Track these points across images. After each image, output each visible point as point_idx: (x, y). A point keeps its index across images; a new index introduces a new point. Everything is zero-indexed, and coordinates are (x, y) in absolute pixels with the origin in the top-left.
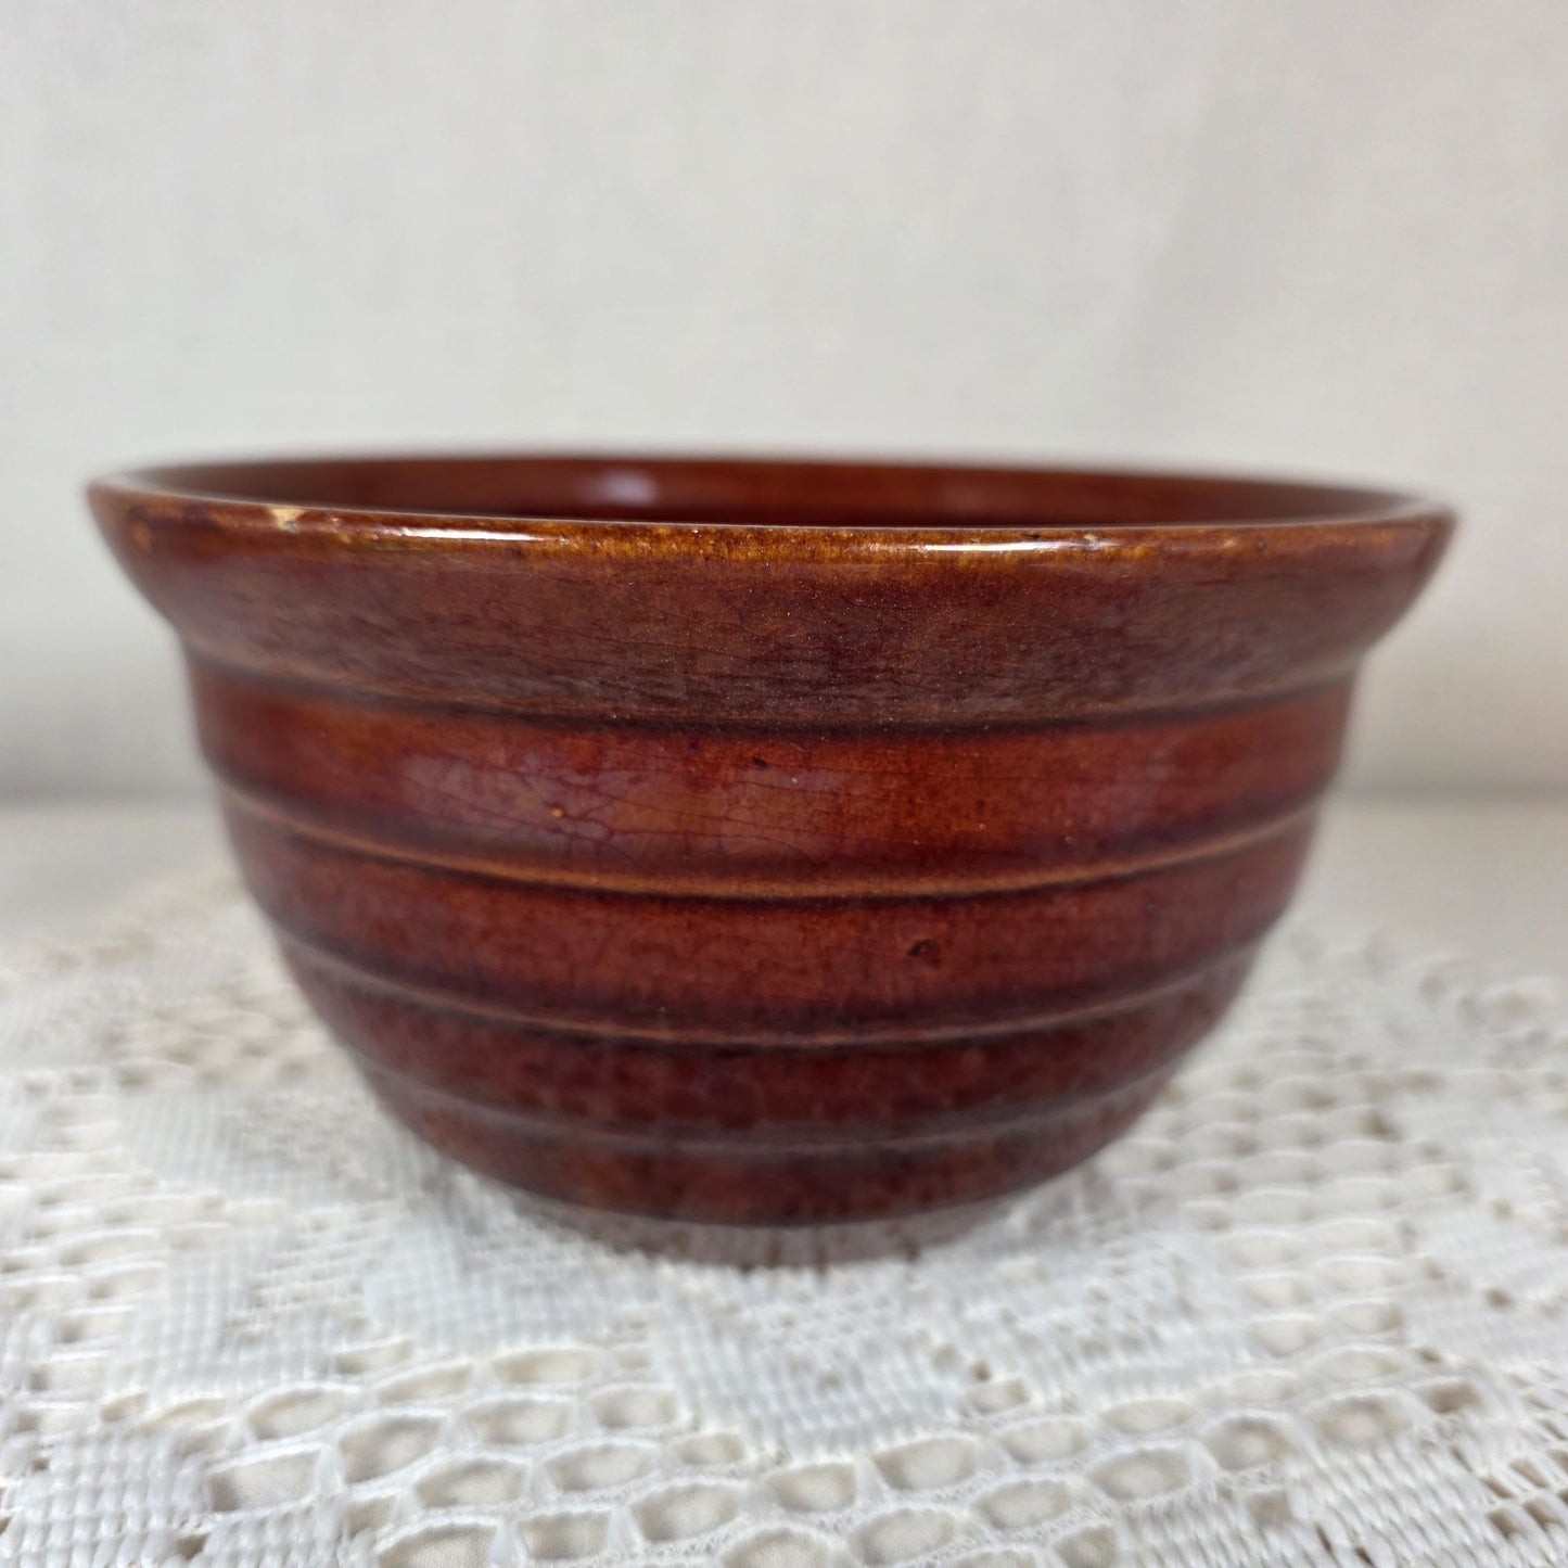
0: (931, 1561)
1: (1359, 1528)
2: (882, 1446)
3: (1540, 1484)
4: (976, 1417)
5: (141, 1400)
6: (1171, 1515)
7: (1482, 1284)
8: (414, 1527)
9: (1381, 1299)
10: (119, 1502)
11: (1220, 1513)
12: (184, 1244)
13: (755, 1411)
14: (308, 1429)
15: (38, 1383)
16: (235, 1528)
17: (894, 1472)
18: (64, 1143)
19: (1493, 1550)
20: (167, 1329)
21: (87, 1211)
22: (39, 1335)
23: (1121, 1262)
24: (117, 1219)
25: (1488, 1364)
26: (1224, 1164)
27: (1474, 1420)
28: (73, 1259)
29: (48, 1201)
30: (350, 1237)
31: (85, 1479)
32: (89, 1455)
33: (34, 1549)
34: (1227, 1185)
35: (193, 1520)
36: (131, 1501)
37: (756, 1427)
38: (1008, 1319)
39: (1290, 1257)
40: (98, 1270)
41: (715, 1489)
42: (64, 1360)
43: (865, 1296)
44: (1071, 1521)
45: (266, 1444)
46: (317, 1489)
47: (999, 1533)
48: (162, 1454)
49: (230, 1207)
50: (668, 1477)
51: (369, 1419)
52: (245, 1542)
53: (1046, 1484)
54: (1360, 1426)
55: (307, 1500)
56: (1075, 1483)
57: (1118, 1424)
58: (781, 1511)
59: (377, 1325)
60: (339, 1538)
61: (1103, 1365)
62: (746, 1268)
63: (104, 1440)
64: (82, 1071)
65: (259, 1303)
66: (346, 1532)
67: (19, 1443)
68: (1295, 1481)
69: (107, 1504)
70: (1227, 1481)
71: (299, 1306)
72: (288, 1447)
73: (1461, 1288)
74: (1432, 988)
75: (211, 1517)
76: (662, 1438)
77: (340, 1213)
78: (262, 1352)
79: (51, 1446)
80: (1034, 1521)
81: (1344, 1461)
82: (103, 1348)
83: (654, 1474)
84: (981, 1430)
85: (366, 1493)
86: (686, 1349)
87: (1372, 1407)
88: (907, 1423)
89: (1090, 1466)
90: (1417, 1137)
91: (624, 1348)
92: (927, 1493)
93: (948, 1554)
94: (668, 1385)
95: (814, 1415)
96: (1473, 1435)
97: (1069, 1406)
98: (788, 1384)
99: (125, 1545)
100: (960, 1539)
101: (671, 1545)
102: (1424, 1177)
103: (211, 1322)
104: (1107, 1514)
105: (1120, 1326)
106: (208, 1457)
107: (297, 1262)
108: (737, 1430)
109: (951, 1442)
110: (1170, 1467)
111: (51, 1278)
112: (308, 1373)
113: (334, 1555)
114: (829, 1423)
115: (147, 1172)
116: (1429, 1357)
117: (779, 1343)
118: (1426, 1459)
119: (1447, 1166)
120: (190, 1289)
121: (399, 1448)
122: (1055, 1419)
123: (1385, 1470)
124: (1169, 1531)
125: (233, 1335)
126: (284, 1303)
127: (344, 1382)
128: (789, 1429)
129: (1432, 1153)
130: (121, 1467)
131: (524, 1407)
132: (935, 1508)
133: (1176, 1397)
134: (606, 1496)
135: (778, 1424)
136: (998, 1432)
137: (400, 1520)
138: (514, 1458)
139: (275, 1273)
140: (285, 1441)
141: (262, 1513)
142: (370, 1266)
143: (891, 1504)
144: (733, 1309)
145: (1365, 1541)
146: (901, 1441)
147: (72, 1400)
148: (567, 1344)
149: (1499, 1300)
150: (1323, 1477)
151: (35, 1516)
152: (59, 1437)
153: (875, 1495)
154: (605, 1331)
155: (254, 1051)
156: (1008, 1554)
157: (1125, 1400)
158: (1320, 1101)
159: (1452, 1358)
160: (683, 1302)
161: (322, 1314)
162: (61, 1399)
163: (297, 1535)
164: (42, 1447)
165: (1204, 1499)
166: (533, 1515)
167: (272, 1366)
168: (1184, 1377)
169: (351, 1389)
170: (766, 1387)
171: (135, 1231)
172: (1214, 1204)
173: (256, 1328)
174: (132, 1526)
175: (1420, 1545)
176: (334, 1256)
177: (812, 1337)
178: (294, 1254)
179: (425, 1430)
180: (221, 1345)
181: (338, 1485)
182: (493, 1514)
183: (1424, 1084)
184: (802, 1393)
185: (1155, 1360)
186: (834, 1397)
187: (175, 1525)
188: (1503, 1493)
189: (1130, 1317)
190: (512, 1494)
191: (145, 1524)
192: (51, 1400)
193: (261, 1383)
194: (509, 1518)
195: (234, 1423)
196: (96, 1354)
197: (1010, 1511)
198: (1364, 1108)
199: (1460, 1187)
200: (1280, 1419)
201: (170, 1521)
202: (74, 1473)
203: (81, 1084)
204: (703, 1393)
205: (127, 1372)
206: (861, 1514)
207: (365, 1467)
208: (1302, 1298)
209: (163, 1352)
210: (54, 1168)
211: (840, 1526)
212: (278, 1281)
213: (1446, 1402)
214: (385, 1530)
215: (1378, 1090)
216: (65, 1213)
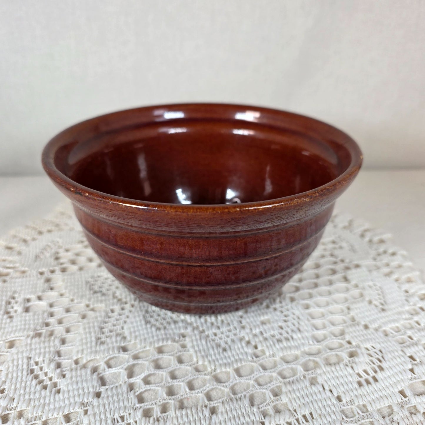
0: (246, 394)
1: (331, 385)
2: (235, 366)
3: (368, 374)
4: (255, 359)
5: (81, 358)
6: (293, 382)
7: (363, 323)
8: (143, 389)
9: (341, 327)
10: (82, 384)
11: (303, 382)
12: (83, 317)
13: (210, 358)
14: (118, 366)
15: (59, 354)
16: (107, 390)
17: (238, 372)
18: (52, 290)
19: (357, 390)
20: (84, 341)
21: (61, 309)
22: (57, 342)
23: (286, 318)
24: (68, 311)
25: (361, 345)
26: (311, 291)
27: (356, 360)
28: (60, 322)
30: (120, 315)
31: (74, 379)
32: (74, 373)
33: (67, 396)
34: (310, 296)
35: (98, 388)
36: (85, 384)
37: (210, 362)
38: (261, 333)
39: (323, 316)
40: (66, 325)
41: (202, 378)
42: (63, 349)
44: (273, 384)
45: (110, 369)
46: (122, 380)
47: (259, 387)
48: (89, 372)
49: (92, 307)
50: (193, 375)
52: (109, 393)
53: (268, 376)
55: (120, 383)
56: (274, 375)
57: (284, 360)
58: (216, 383)
59: (128, 338)
60: (128, 392)
61: (281, 345)
63: (76, 369)
64: (52, 268)
65: (103, 333)
66: (129, 390)
67: (58, 371)
68: (319, 374)
69: (80, 385)
70: (305, 374)
71: (111, 334)
73: (358, 324)
75: (101, 387)
76: (191, 366)
77: (117, 307)
78: (106, 346)
80: (266, 384)
81: (329, 369)
82: (71, 346)
83: (190, 375)
84: (256, 362)
85: (132, 380)
86: (195, 343)
88: (241, 361)
89: (277, 371)
90: (353, 282)
91: (181, 343)
92: (245, 378)
93: (249, 392)
94: (191, 352)
95: (222, 359)
96: (356, 363)
97: (274, 355)
98: (216, 351)
99: (85, 395)
100: (251, 388)
101: (194, 391)
103: (93, 339)
104: (281, 382)
105: (285, 335)
106: (98, 372)
107: (109, 322)
108: (206, 363)
109: (249, 365)
110: (294, 371)
111: (56, 327)
112: (116, 351)
113: (127, 396)
114: (225, 361)
115: (71, 297)
117: (214, 340)
118: (346, 369)
119: (359, 290)
120: (87, 330)
122: (271, 359)
123: (337, 371)
124: (293, 386)
125: (98, 342)
126: (108, 333)
127: (124, 354)
128: (217, 363)
129: (356, 286)
130: (81, 376)
131: (162, 358)
132: (246, 382)
133: (296, 352)
134: (180, 381)
135: (214, 361)
136: (259, 362)
137: (140, 387)
138: (161, 372)
139: (105, 325)
140: (114, 369)
141: (112, 386)
142: (125, 322)
143: (237, 380)
144: (203, 331)
145: (331, 388)
146: (239, 365)
147: (68, 359)
148: (169, 343)
149: (366, 327)
150: (324, 373)
151: (66, 389)
152: (66, 369)
153: (234, 378)
154: (177, 338)
156: (261, 392)
157: (285, 354)
158: (334, 272)
159: (354, 343)
161: (117, 335)
162: (65, 359)
163: (119, 391)
164: (64, 371)
165: (300, 378)
166: (166, 385)
167: (108, 350)
168: (297, 347)
169: (126, 356)
170: (211, 352)
171: (72, 314)
172: (308, 301)
173: (103, 339)
175: (342, 389)
176: (117, 320)
177: (220, 338)
178: (109, 319)
180: (96, 344)
181: (126, 379)
182: (158, 386)
183: (357, 266)
184: (219, 353)
185: (292, 343)
186: (225, 354)
187: (95, 390)
188: (360, 376)
189: (288, 333)
191: (88, 390)
192: (63, 359)
193: (106, 354)
194: (162, 387)
195: (102, 364)
197: (262, 381)
198: (343, 274)
199: (362, 296)
200: (317, 359)
201: (93, 389)
202: (71, 378)
203: (52, 272)
204: (198, 354)
205: (78, 352)
206: (231, 383)
207: (131, 375)
208: (324, 327)
211: (227, 386)
212: (106, 327)
213: (352, 355)
214: (137, 390)
215: (346, 269)
216: (56, 309)
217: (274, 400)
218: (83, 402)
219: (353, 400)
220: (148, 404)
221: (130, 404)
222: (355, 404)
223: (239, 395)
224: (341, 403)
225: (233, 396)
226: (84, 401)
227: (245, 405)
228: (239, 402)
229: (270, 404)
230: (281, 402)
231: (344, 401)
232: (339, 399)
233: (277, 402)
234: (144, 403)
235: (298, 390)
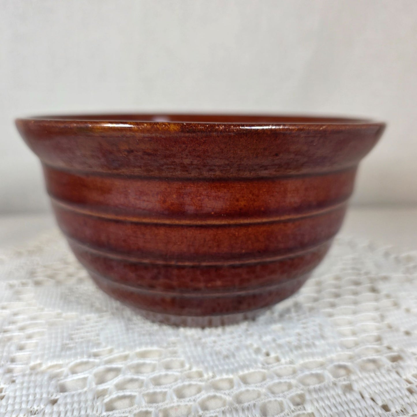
0: (255, 402)
1: (371, 392)
2: (241, 373)
4: (266, 366)
5: (40, 365)
6: (320, 390)
7: (403, 329)
8: (114, 396)
9: (375, 333)
10: (35, 390)
11: (333, 389)
12: (51, 325)
13: (206, 364)
14: (86, 370)
15: (13, 360)
16: (66, 397)
17: (244, 380)
18: (19, 300)
19: (408, 397)
20: (47, 346)
21: (25, 316)
22: (13, 348)
23: (305, 326)
24: (34, 318)
25: (405, 349)
26: (332, 300)
27: (402, 363)
28: (22, 329)
29: (15, 314)
30: (97, 322)
31: (25, 385)
32: (26, 379)
33: (12, 403)
34: (333, 305)
35: (55, 395)
36: (38, 390)
37: (207, 369)
38: (274, 340)
39: (350, 323)
40: (29, 331)
41: (196, 385)
42: (20, 354)
43: (235, 335)
44: (293, 392)
45: (74, 375)
46: (88, 386)
47: (273, 395)
48: (46, 378)
49: (64, 315)
50: (183, 382)
51: (102, 368)
52: (69, 400)
53: (285, 382)
54: (371, 366)
55: (85, 389)
56: (293, 381)
57: (305, 367)
58: (214, 390)
59: (104, 344)
60: (94, 399)
61: (300, 352)
62: (203, 328)
63: (31, 374)
64: (24, 281)
65: (72, 339)
66: (96, 397)
67: (8, 376)
68: (353, 380)
69: (31, 391)
70: (335, 381)
71: (83, 340)
72: (81, 376)
73: (397, 330)
74: (387, 254)
75: (59, 394)
76: (181, 372)
77: (93, 316)
78: (73, 351)
79: (16, 376)
80: (283, 392)
81: (367, 375)
82: (30, 351)
83: (179, 381)
84: (268, 369)
85: (101, 387)
86: (187, 349)
87: (374, 361)
88: (248, 367)
89: (297, 377)
90: (384, 292)
91: (171, 349)
92: (253, 385)
93: (259, 401)
94: (182, 358)
95: (222, 365)
96: (402, 368)
97: (291, 362)
98: (215, 357)
99: (36, 401)
100: (263, 397)
101: (184, 399)
102: (385, 303)
103: (59, 344)
104: (302, 390)
105: (305, 342)
106: (59, 379)
107: (82, 328)
108: (201, 369)
109: (259, 372)
110: (319, 377)
111: (16, 334)
112: (85, 356)
113: (93, 403)
114: (226, 367)
115: (42, 306)
116: (389, 348)
117: (212, 347)
118: (389, 374)
119: (392, 299)
120: (53, 336)
121: (110, 375)
122: (288, 366)
123: (378, 377)
124: (319, 394)
125: (65, 348)
126: (78, 339)
127: (95, 358)
128: (215, 369)
129: (388, 296)
130: (35, 382)
131: (144, 364)
132: (255, 389)
133: (320, 359)
134: (166, 387)
135: (212, 368)
136: (272, 369)
137: (111, 394)
138: (141, 377)
139: (76, 332)
140: (79, 374)
141: (73, 392)
142: (102, 329)
143: (243, 388)
144: (200, 339)
145: (373, 396)
146: (246, 372)
147: (22, 364)
148: (155, 348)
149: (407, 333)
150: (361, 379)
151: (12, 394)
152: (18, 374)
153: (239, 385)
154: (165, 345)
155: (70, 275)
156: (276, 401)
157: (306, 360)
158: (357, 283)
159: (395, 348)
160: (186, 337)
161: (89, 341)
162: (19, 364)
164: (14, 377)
165: (329, 385)
166: (146, 392)
167: (75, 355)
168: (323, 354)
169: (97, 360)
170: (209, 358)
171: (39, 321)
172: (329, 310)
173: (71, 345)
174: (38, 396)
175: (388, 396)
176: (92, 327)
177: (221, 345)
178: (82, 326)
179: (117, 371)
180: (62, 350)
181: (94, 386)
182: (136, 392)
183: (385, 279)
184: (219, 360)
185: (314, 350)
186: (227, 361)
187: (50, 396)
188: (410, 383)
189: (307, 339)
190: (141, 387)
191: (41, 396)
192: (16, 365)
193: (73, 359)
194: (140, 392)
195: (65, 370)
196: (28, 353)
197: (276, 389)
198: (369, 285)
199: (396, 305)
200: (349, 364)
201: (48, 395)
202: (22, 383)
203: (24, 284)
204: (192, 360)
205: (37, 357)
206: (236, 391)
207: (101, 381)
208: (354, 334)
209: (46, 352)
210: (17, 306)
211: (230, 394)
212: (77, 334)
213: (395, 359)
214: (106, 396)
215: (373, 280)
216: (20, 317)
217: (295, 409)
218: (32, 409)
219: (405, 409)
220: (119, 412)
221: (95, 412)
222: (409, 413)
223: (246, 404)
224: (388, 413)
225: (237, 405)
226: (34, 408)
227: (254, 415)
228: (246, 412)
229: (290, 414)
230: (304, 412)
231: (393, 410)
232: (385, 408)
233: (299, 412)
234: (114, 411)
235: (328, 398)
